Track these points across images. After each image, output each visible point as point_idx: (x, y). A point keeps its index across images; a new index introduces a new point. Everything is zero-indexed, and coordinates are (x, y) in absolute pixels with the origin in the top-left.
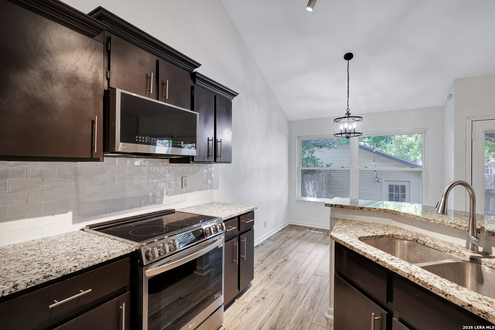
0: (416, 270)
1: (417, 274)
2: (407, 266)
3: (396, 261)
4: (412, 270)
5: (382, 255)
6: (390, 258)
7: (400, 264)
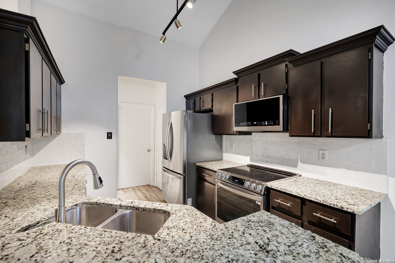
0: (118, 202)
1: (117, 200)
2: (122, 202)
3: (129, 203)
4: (119, 201)
5: (139, 203)
6: (134, 203)
7: (127, 202)
